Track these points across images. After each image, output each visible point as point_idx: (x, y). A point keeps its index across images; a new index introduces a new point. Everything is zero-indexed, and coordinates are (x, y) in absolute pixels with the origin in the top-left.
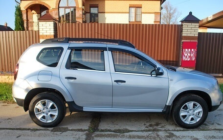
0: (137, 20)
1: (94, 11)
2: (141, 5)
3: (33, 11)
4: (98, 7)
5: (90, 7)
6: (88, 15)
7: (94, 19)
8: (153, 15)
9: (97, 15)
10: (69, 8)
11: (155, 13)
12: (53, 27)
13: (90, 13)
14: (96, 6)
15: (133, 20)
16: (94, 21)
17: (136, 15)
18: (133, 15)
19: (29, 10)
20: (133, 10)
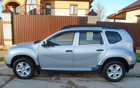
0: (75, 13)
1: (48, 7)
2: (77, 4)
3: (11, 7)
4: (51, 5)
5: (46, 5)
6: (45, 10)
7: (48, 12)
8: (85, 11)
9: (50, 10)
10: (32, 5)
11: (86, 9)
12: (10, 17)
13: (46, 8)
14: (50, 4)
15: (72, 13)
16: (48, 14)
17: (74, 10)
18: (72, 10)
19: (8, 6)
20: (72, 7)
